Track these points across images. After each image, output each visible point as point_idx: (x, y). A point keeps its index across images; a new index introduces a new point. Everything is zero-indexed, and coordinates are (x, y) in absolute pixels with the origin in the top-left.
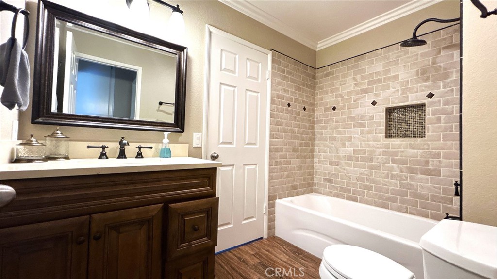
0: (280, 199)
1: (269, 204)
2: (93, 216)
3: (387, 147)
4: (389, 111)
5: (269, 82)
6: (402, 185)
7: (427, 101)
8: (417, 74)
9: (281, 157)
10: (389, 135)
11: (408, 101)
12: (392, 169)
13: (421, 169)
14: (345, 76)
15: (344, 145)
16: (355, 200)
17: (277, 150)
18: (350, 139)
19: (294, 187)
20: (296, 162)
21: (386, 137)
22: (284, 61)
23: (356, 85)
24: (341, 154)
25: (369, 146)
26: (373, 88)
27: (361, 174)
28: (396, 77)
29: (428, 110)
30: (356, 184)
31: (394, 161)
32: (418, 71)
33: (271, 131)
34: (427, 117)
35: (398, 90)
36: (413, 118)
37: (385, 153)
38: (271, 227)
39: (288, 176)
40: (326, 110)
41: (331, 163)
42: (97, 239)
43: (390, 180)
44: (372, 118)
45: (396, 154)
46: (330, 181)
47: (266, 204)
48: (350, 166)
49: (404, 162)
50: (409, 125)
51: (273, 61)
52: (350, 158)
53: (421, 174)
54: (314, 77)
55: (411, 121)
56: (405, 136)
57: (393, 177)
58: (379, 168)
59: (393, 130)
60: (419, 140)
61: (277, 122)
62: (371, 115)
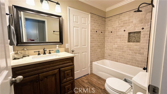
0: (94, 62)
1: (90, 64)
2: (40, 74)
3: (128, 45)
4: (129, 33)
5: (90, 24)
6: (132, 57)
7: (142, 30)
8: (139, 21)
9: (94, 49)
10: (129, 41)
11: (135, 30)
12: (129, 52)
13: (138, 53)
14: (115, 21)
15: (114, 44)
16: (117, 62)
17: (93, 47)
18: (116, 42)
19: (98, 58)
20: (99, 50)
21: (128, 42)
22: (95, 16)
23: (119, 24)
24: (113, 47)
25: (122, 45)
26: (124, 25)
27: (120, 54)
28: (132, 22)
29: (142, 33)
30: (118, 57)
31: (130, 50)
32: (139, 20)
33: (91, 41)
34: (141, 36)
35: (132, 26)
36: (137, 36)
37: (128, 47)
38: (91, 71)
39: (96, 55)
40: (109, 32)
41: (110, 50)
42: (41, 80)
43: (128, 56)
44: (124, 36)
45: (131, 47)
46: (110, 56)
47: (89, 64)
48: (116, 51)
49: (133, 50)
50: (135, 38)
51: (91, 17)
52: (116, 49)
53: (138, 54)
54: (105, 21)
55: (136, 37)
56: (134, 42)
57: (129, 55)
58: (125, 52)
59: (130, 39)
60: (138, 43)
61: (93, 38)
62: (123, 34)
